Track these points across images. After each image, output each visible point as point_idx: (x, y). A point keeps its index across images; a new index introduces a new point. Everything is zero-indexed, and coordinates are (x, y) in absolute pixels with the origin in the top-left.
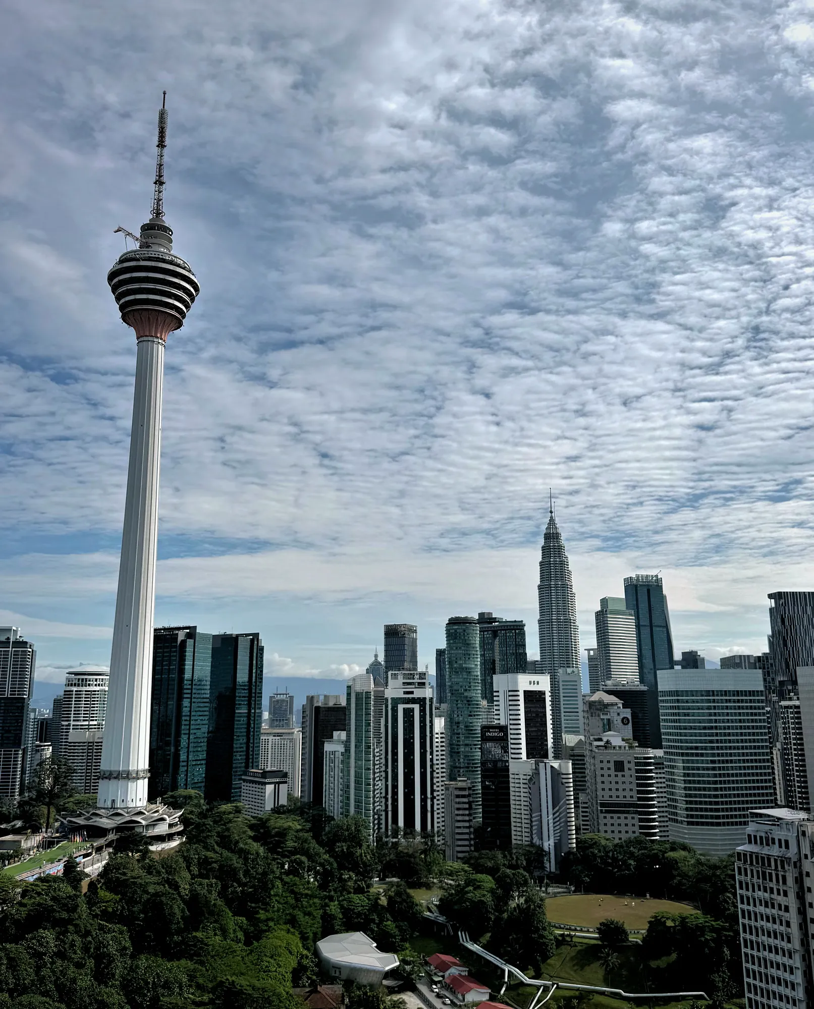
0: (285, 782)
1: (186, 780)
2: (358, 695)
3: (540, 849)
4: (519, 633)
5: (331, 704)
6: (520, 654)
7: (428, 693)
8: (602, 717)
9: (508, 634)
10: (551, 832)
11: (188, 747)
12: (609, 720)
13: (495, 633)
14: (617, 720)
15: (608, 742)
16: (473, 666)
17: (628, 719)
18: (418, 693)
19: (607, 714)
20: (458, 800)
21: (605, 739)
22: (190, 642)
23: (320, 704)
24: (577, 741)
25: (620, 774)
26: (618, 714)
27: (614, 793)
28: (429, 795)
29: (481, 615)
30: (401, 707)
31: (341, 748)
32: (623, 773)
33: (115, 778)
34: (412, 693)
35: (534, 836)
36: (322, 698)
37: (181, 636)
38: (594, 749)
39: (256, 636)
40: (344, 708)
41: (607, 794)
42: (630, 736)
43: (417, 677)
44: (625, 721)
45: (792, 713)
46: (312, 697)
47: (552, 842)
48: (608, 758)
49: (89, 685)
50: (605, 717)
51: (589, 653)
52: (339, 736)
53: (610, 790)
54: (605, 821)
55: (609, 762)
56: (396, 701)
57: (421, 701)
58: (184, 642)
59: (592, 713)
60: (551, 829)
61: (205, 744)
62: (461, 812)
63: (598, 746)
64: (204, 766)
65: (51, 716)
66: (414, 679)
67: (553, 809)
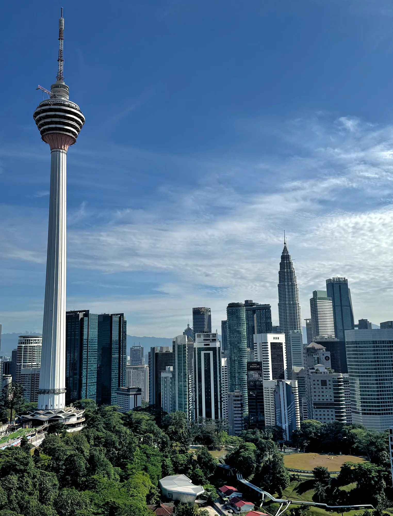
0: (141, 394)
1: (86, 393)
2: (179, 346)
3: (281, 429)
4: (267, 311)
5: (164, 351)
6: (268, 323)
7: (218, 345)
8: (314, 356)
9: (261, 312)
10: (287, 419)
11: (87, 376)
12: (318, 358)
13: (254, 311)
14: (323, 358)
15: (317, 370)
16: (242, 330)
17: (329, 357)
18: (212, 345)
19: (317, 355)
20: (235, 402)
21: (316, 369)
22: (86, 319)
23: (158, 352)
24: (300, 369)
25: (324, 387)
26: (323, 355)
27: (321, 398)
28: (219, 400)
29: (246, 302)
30: (203, 353)
31: (170, 375)
32: (326, 387)
33: (47, 393)
34: (209, 345)
35: (277, 421)
36: (159, 348)
37: (81, 315)
38: (310, 374)
39: (122, 315)
40: (172, 353)
41: (317, 398)
42: (330, 366)
43: (211, 336)
44: (327, 358)
46: (154, 348)
47: (287, 425)
48: (318, 379)
49: (31, 343)
50: (316, 356)
51: (307, 321)
52: (169, 368)
53: (319, 396)
54: (316, 413)
55: (318, 381)
56: (200, 350)
57: (214, 349)
58: (82, 319)
59: (308, 354)
60: (287, 417)
61: (96, 374)
62: (237, 409)
63: (312, 372)
64: (95, 386)
65: (11, 360)
66: (210, 337)
67: (288, 406)
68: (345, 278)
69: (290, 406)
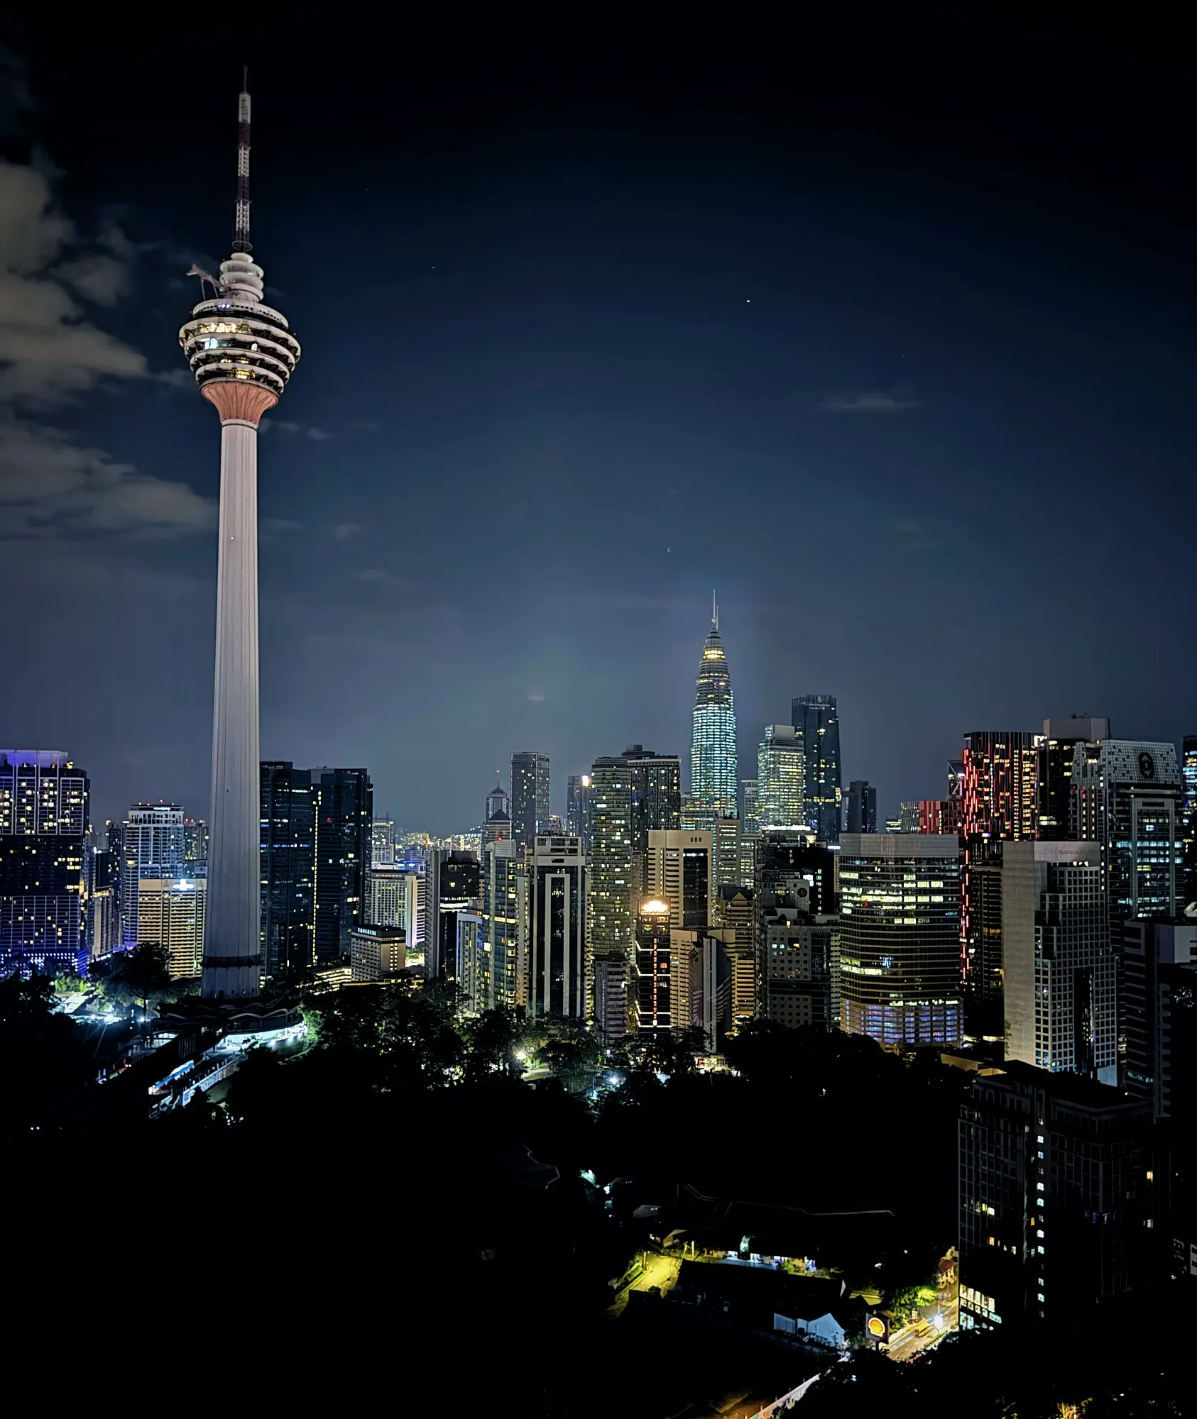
0: (402, 943)
2: (500, 863)
3: (701, 1030)
4: (672, 771)
6: (673, 794)
7: (579, 861)
9: (660, 772)
10: (714, 1012)
14: (793, 892)
15: (782, 917)
17: (805, 891)
18: (569, 861)
19: (782, 884)
20: (610, 977)
21: (779, 912)
22: (284, 780)
26: (795, 885)
27: (786, 972)
28: (579, 973)
30: (549, 877)
31: (477, 920)
33: (223, 966)
34: (562, 861)
35: (694, 1016)
37: (273, 772)
38: (766, 923)
39: (363, 772)
40: (480, 863)
42: (806, 908)
43: (567, 842)
44: (802, 892)
45: (985, 880)
47: (714, 1023)
48: (782, 934)
49: (158, 821)
55: (782, 938)
56: (543, 871)
57: (572, 870)
60: (714, 1008)
63: (771, 922)
66: (564, 845)
67: (717, 987)
68: (830, 697)
69: (722, 986)
